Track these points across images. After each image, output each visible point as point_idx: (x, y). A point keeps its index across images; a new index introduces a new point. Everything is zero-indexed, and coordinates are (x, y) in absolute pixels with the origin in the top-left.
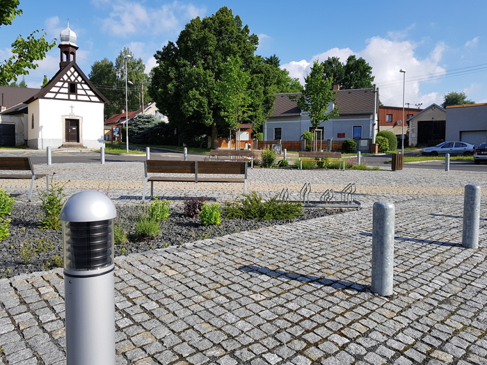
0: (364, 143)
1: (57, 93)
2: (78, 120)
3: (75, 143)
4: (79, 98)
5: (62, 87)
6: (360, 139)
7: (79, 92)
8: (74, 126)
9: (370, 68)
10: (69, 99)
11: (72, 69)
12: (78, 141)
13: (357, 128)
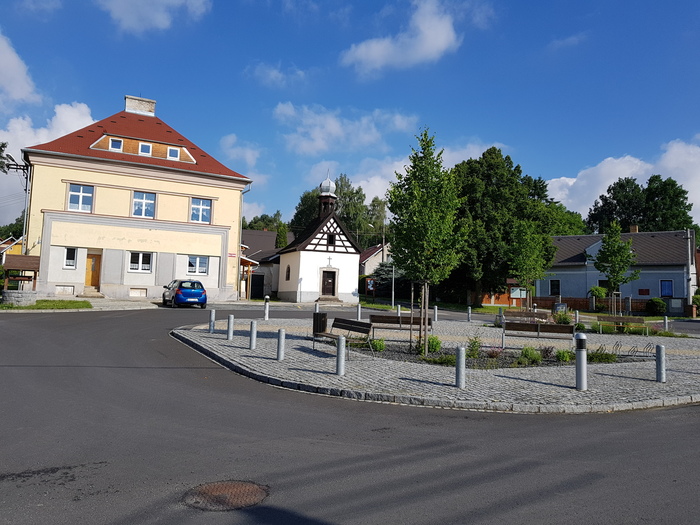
0: (676, 304)
1: (317, 245)
2: (334, 273)
3: (331, 297)
4: (337, 249)
5: (321, 239)
6: (671, 297)
7: (337, 243)
8: (329, 278)
9: (685, 192)
10: (327, 251)
11: (332, 221)
12: (333, 294)
13: (666, 284)
